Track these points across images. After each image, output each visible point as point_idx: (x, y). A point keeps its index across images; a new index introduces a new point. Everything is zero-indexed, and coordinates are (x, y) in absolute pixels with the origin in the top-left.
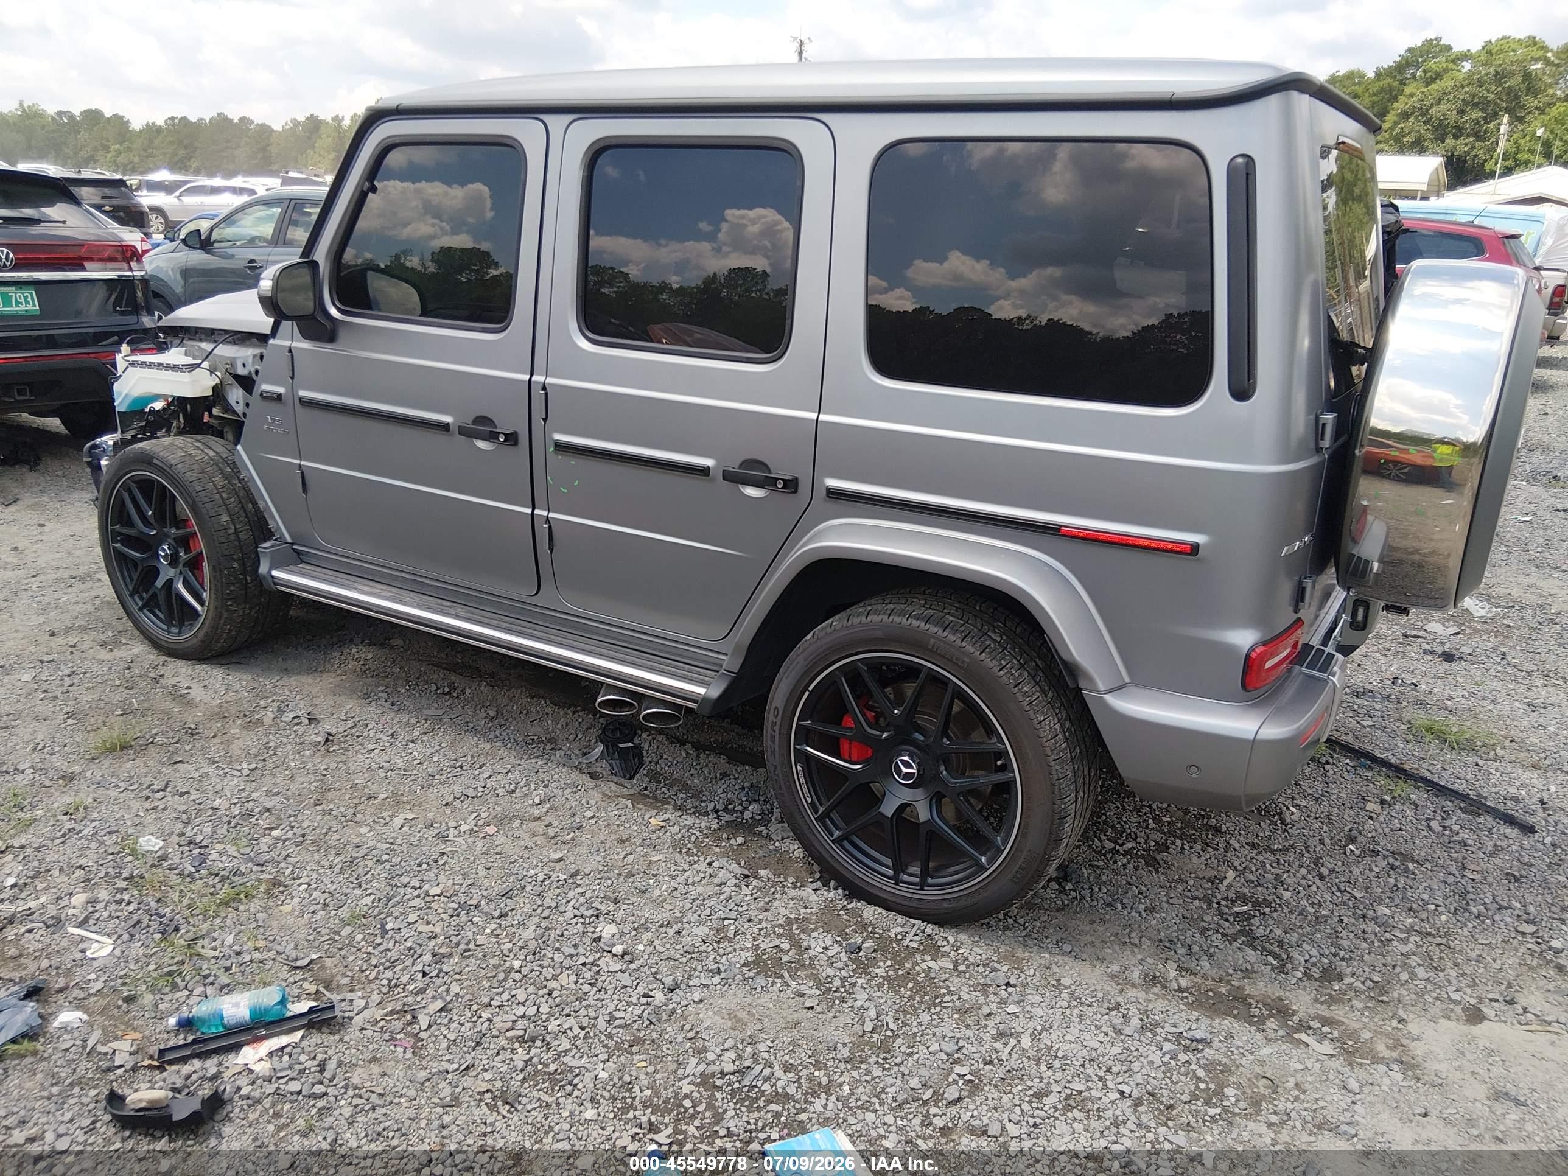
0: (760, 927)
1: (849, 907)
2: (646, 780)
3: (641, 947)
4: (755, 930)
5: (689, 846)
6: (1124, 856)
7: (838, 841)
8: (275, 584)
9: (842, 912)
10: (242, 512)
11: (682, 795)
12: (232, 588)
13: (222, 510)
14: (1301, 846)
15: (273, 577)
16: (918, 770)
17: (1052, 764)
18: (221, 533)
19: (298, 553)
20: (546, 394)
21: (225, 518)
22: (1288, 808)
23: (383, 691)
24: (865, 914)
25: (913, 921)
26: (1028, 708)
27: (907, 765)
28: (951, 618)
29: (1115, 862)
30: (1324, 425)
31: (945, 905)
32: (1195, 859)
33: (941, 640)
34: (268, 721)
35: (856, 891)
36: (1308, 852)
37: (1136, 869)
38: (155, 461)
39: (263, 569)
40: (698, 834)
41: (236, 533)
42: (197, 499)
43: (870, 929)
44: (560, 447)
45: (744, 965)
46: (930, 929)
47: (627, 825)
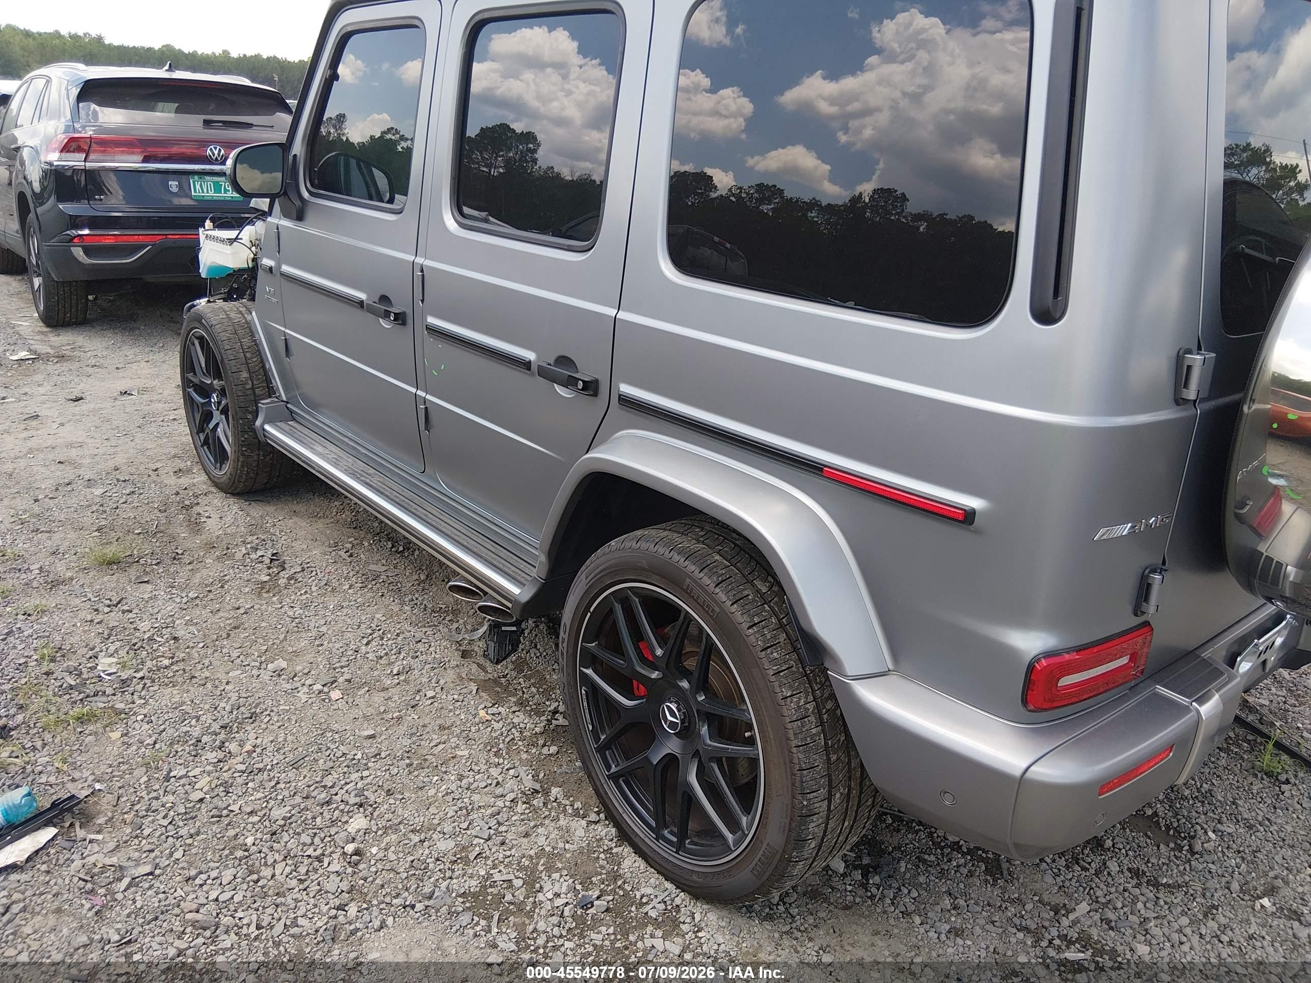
0: (508, 853)
1: (615, 851)
2: (511, 666)
3: (374, 850)
4: (501, 856)
5: (501, 746)
6: (964, 854)
7: (614, 778)
8: (265, 436)
9: (602, 856)
10: (261, 371)
11: (533, 689)
12: (246, 436)
13: (243, 368)
14: (1198, 887)
15: (264, 430)
16: (683, 721)
17: (794, 750)
18: (240, 387)
19: (291, 412)
20: (423, 276)
21: (245, 375)
22: (1206, 832)
23: (350, 542)
24: (626, 864)
25: (668, 885)
26: (773, 679)
27: (672, 714)
29: (950, 860)
30: (1189, 367)
31: (695, 878)
32: (1049, 879)
33: (695, 582)
34: (239, 556)
35: (625, 836)
36: (1204, 895)
37: (971, 874)
38: (203, 321)
39: (258, 423)
40: (517, 734)
41: (253, 389)
42: (224, 356)
43: (619, 883)
44: (433, 331)
45: (463, 895)
46: (681, 898)
47: (457, 713)
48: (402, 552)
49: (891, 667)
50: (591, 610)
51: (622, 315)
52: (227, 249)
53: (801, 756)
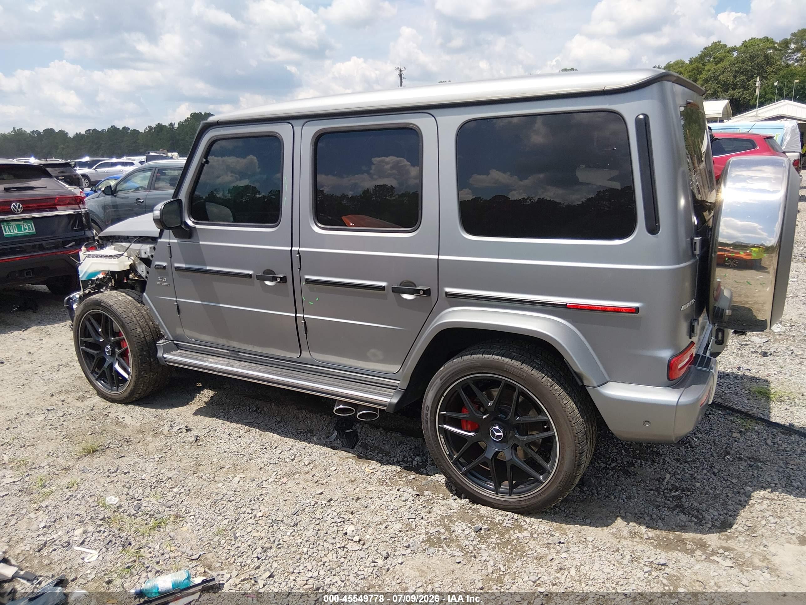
0: (428, 521)
1: (473, 507)
2: (361, 448)
3: (368, 536)
4: (426, 523)
5: (387, 481)
6: (612, 471)
7: (464, 474)
8: (166, 361)
9: (469, 511)
10: (147, 326)
11: (380, 455)
12: (144, 365)
13: (137, 326)
14: (702, 458)
15: (164, 358)
16: (504, 434)
17: (573, 425)
18: (137, 338)
19: (176, 344)
20: (300, 256)
21: (139, 330)
22: (693, 439)
23: (222, 412)
24: (482, 511)
25: (507, 513)
26: (558, 397)
27: (497, 431)
28: (514, 354)
29: (608, 474)
30: (695, 243)
31: (523, 503)
32: (649, 470)
33: (510, 366)
34: (165, 432)
35: (475, 499)
36: (706, 461)
37: (619, 477)
38: (102, 304)
39: (160, 354)
40: (391, 475)
41: (144, 337)
42: (124, 322)
43: (485, 519)
44: (308, 281)
45: (422, 542)
46: (516, 516)
47: (354, 473)
48: (256, 410)
49: (608, 379)
50: (444, 395)
51: (441, 257)
52: (115, 261)
53: (576, 427)
